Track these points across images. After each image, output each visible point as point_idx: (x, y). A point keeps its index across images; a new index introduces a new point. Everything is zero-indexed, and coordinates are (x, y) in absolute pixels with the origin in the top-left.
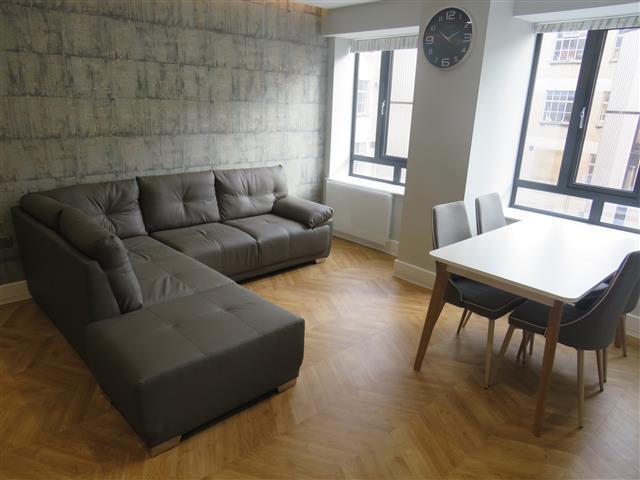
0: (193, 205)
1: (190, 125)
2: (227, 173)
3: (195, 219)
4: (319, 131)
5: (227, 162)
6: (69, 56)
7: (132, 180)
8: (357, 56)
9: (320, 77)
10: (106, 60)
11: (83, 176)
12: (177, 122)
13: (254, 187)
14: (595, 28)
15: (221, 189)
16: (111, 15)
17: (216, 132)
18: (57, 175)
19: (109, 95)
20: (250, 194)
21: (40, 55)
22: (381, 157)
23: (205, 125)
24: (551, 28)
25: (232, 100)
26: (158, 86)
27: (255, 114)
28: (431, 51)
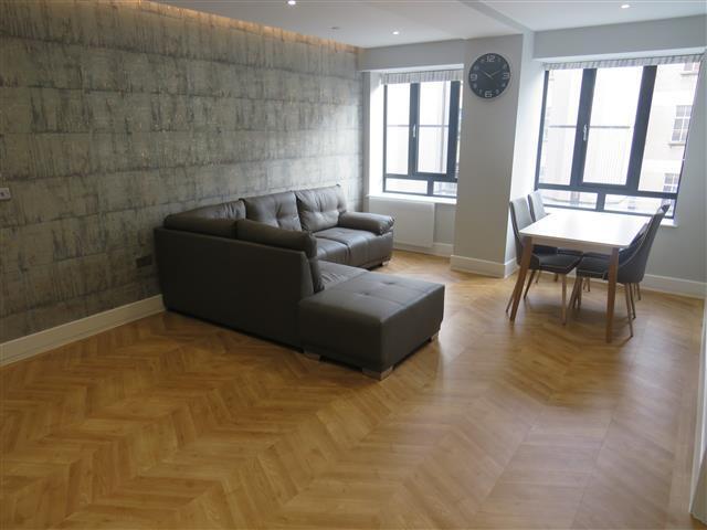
0: (284, 221)
1: (272, 153)
2: (304, 192)
4: (359, 154)
5: (297, 184)
6: (191, 96)
7: (238, 201)
8: (386, 87)
9: (359, 106)
10: (216, 98)
11: (200, 200)
12: (263, 151)
13: (324, 204)
14: (590, 67)
15: (301, 206)
16: (219, 60)
17: (289, 158)
18: (182, 199)
19: (218, 128)
20: (321, 210)
21: (172, 96)
22: (413, 173)
23: (282, 152)
24: (557, 66)
25: (299, 129)
26: (251, 119)
27: (315, 140)
28: (475, 86)
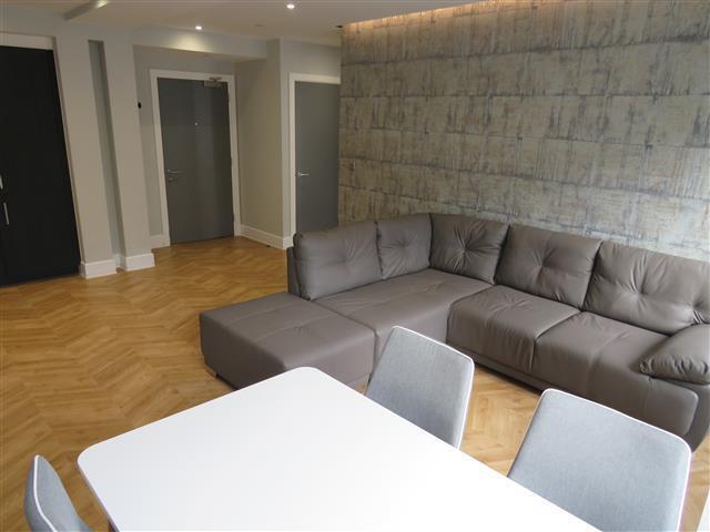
3: (545, 290)
6: (491, 96)
7: (503, 224)
19: (518, 134)
20: (642, 291)
21: (471, 98)
25: (690, 145)
26: (573, 124)
